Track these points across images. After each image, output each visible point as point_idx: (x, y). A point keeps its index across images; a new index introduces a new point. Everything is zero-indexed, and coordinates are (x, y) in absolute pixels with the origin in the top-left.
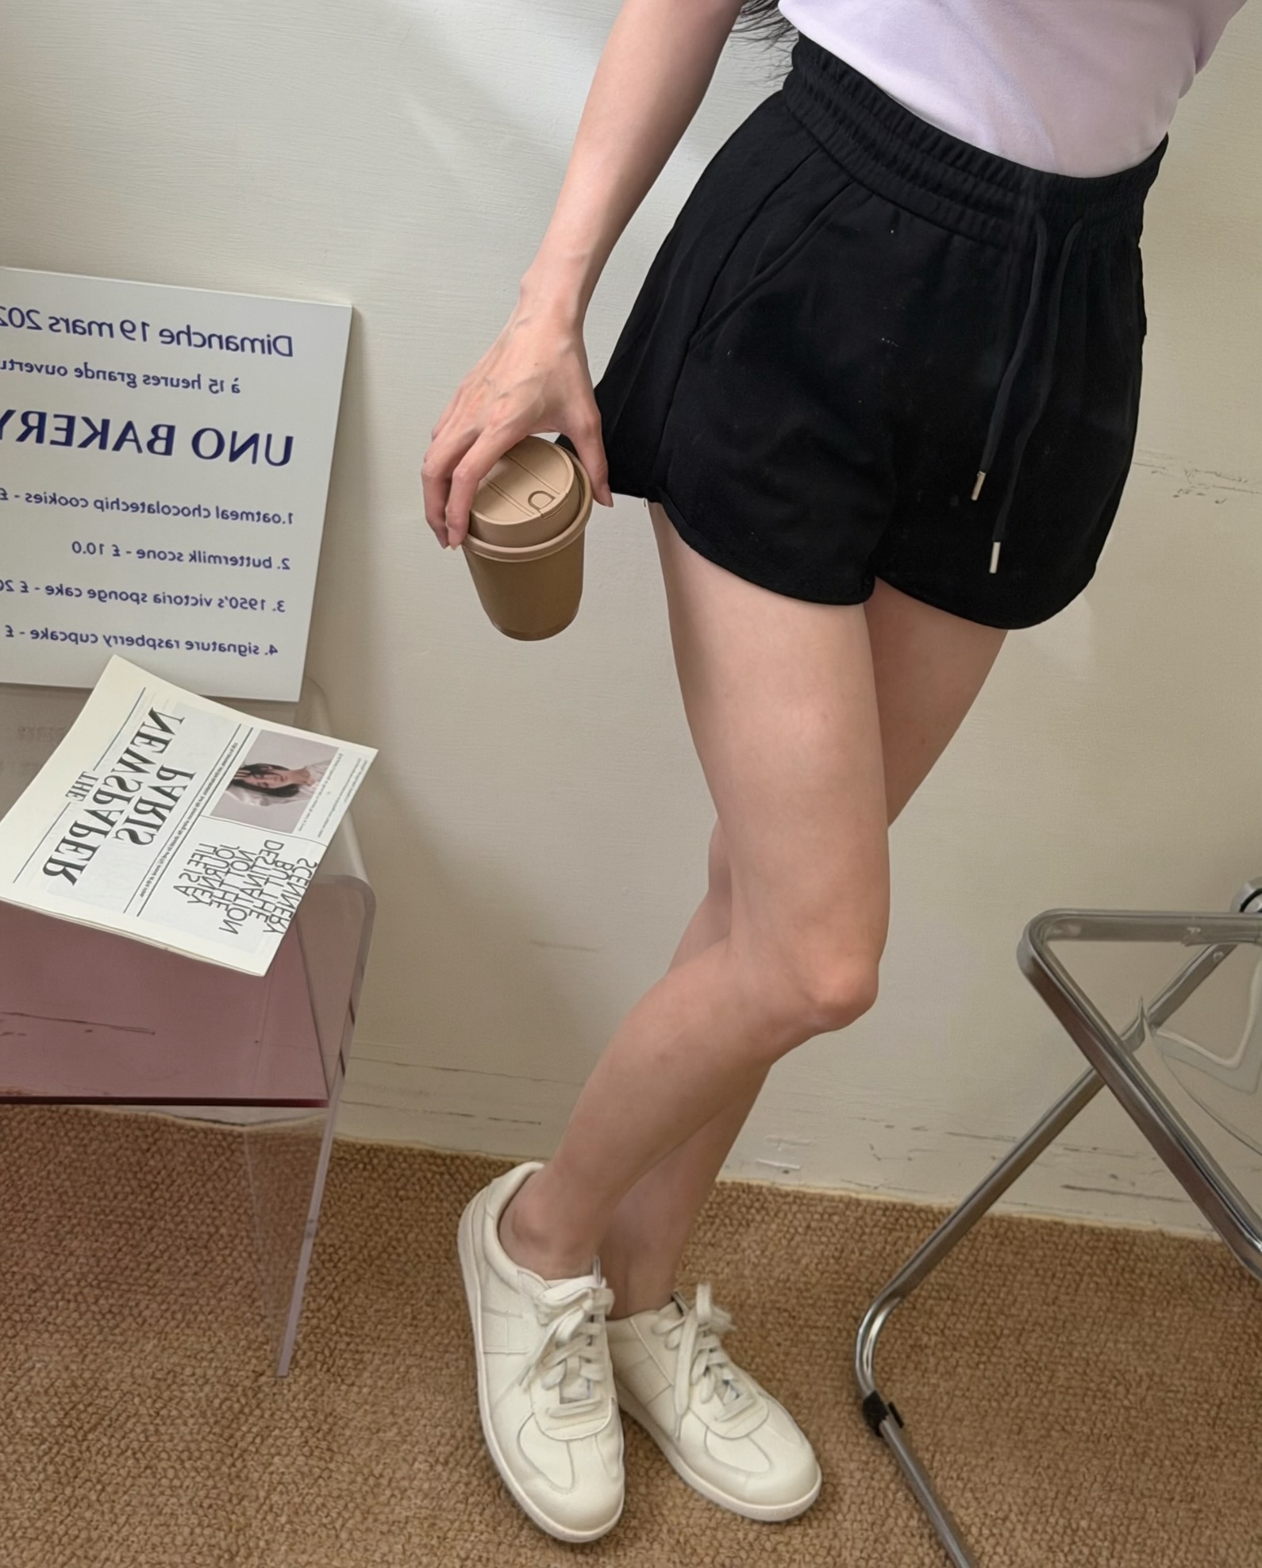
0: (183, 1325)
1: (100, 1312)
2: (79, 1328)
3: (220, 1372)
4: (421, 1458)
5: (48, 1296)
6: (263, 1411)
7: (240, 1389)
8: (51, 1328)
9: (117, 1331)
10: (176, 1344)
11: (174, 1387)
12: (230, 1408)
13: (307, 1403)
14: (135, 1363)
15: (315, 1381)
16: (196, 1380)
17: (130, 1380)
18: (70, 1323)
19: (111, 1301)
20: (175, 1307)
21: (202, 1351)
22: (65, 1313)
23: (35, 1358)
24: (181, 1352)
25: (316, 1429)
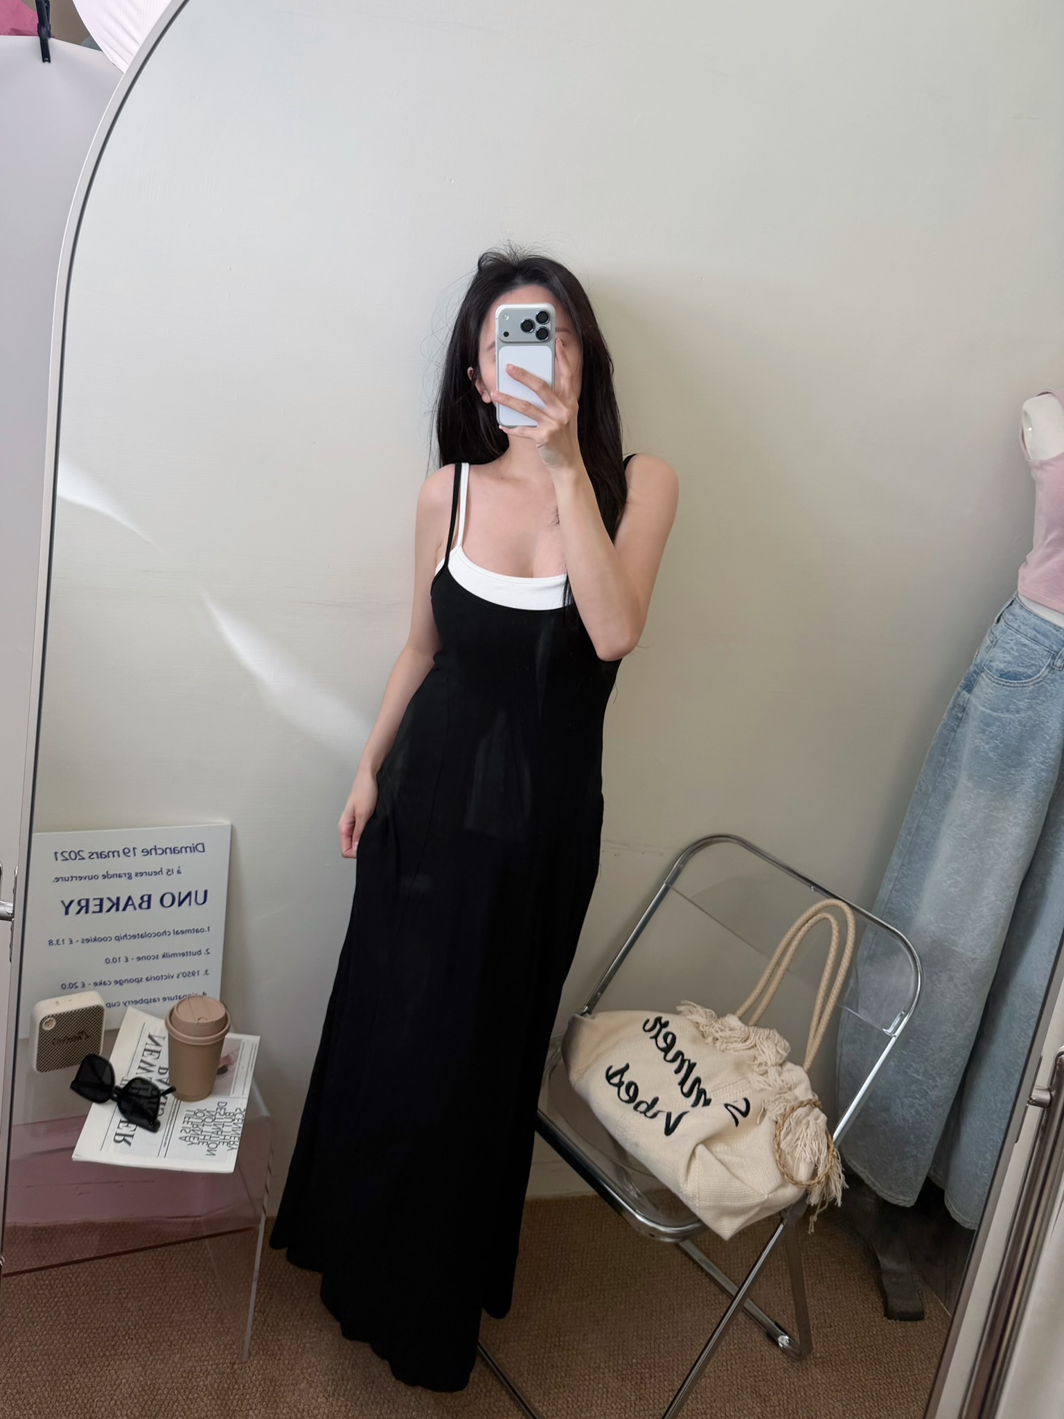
0: (191, 1342)
1: (149, 1343)
2: (140, 1354)
3: (214, 1367)
4: (321, 1395)
5: (121, 1338)
6: (239, 1386)
7: (226, 1375)
8: (126, 1356)
9: (159, 1353)
10: (189, 1354)
11: (193, 1379)
12: (223, 1388)
13: (260, 1376)
14: (171, 1370)
15: (261, 1362)
16: (203, 1374)
17: (170, 1381)
18: (134, 1352)
19: (153, 1334)
20: (185, 1332)
21: (203, 1356)
22: (132, 1347)
23: (121, 1377)
24: (193, 1359)
25: (267, 1391)
